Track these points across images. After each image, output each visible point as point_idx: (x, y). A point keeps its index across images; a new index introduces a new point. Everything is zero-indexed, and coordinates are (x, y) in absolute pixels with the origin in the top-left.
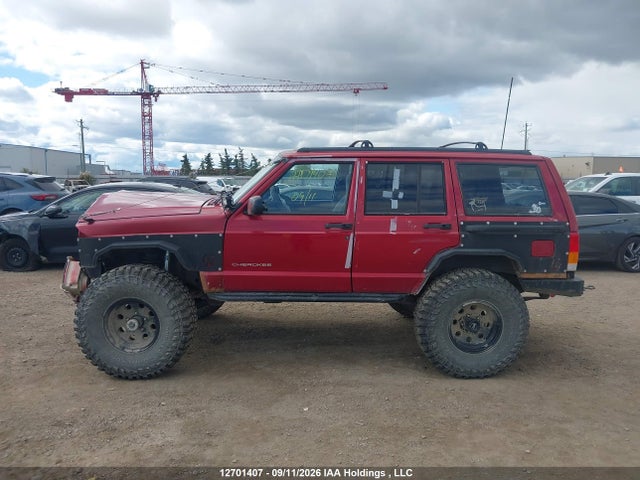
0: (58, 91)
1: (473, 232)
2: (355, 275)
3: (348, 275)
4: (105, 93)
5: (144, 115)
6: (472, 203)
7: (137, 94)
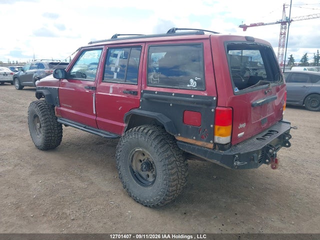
0: (241, 26)
1: (147, 99)
2: (98, 119)
3: (94, 118)
4: (263, 24)
5: (281, 34)
6: (152, 77)
7: (279, 23)
